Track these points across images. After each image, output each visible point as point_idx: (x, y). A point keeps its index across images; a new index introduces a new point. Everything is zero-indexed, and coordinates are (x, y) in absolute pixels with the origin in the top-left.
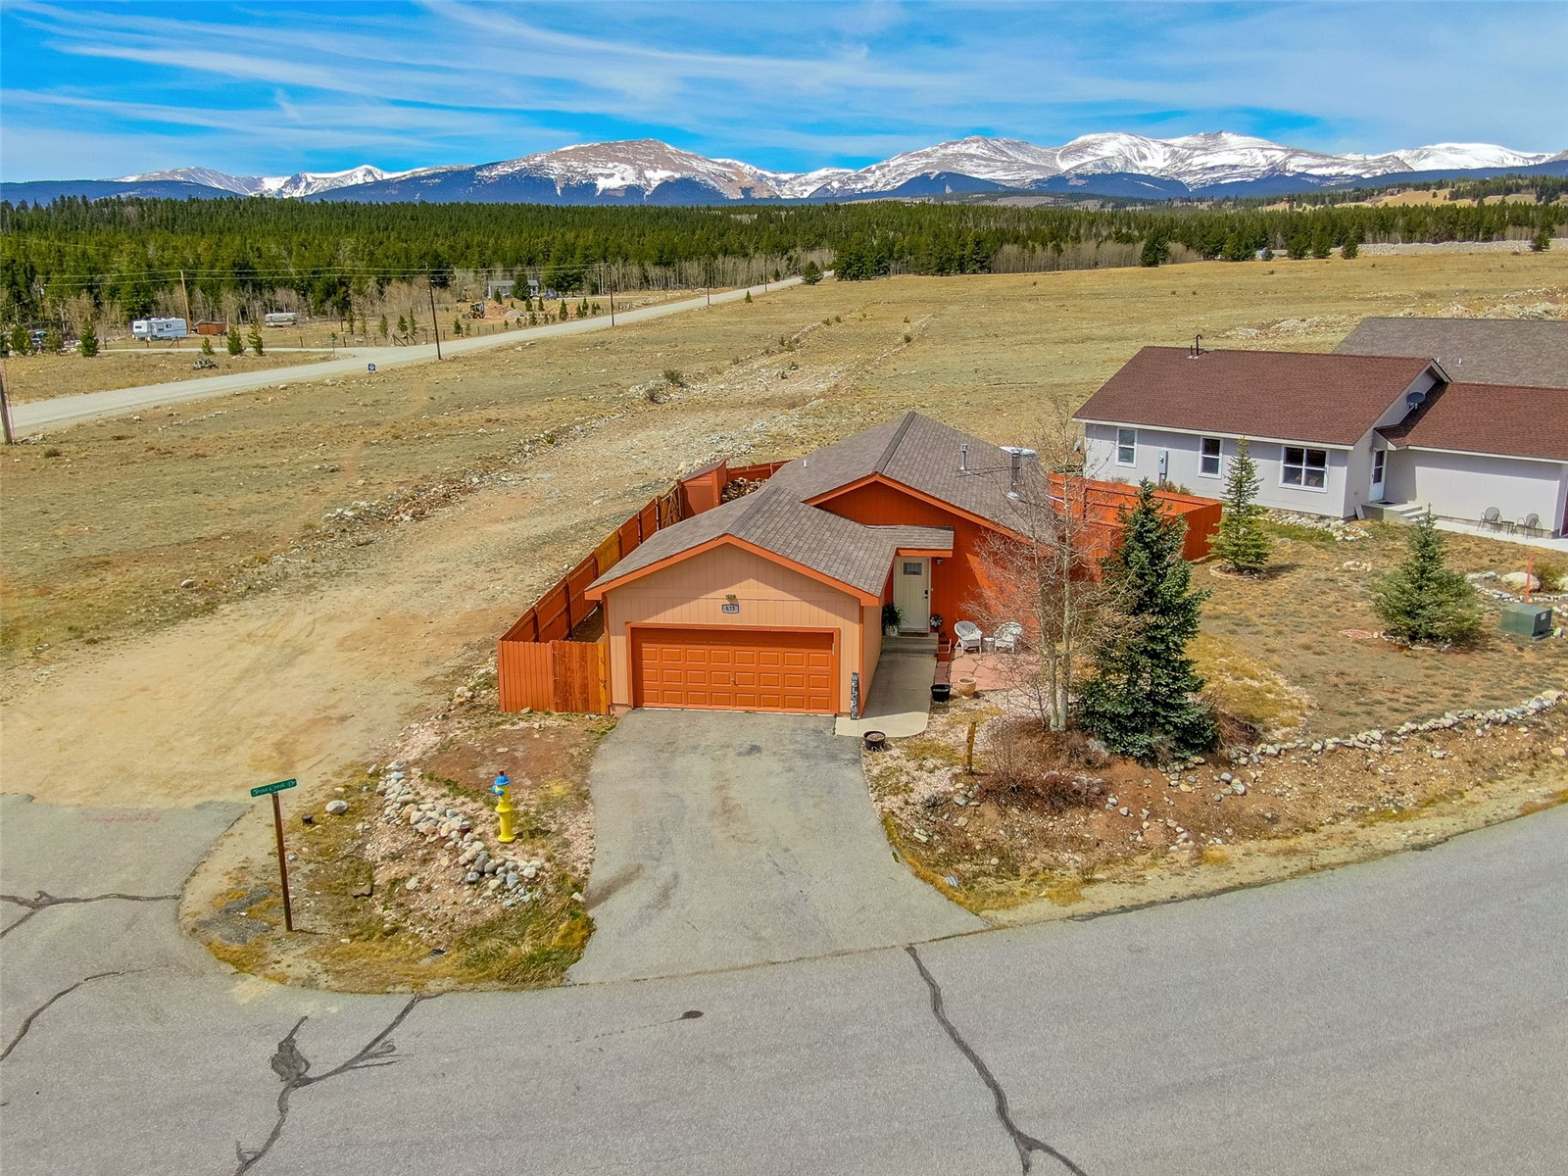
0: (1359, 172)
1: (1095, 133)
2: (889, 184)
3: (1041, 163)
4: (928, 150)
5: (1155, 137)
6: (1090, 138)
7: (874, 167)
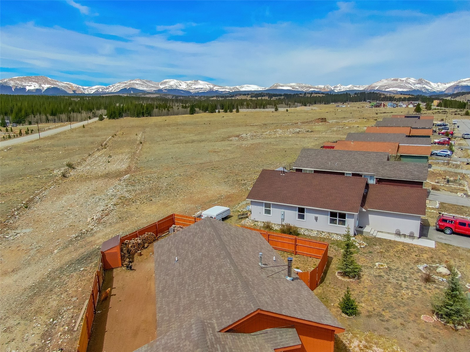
0: (229, 90)
1: (168, 79)
2: (116, 90)
3: (155, 86)
4: (126, 82)
5: (183, 81)
6: (167, 80)
7: (111, 86)
